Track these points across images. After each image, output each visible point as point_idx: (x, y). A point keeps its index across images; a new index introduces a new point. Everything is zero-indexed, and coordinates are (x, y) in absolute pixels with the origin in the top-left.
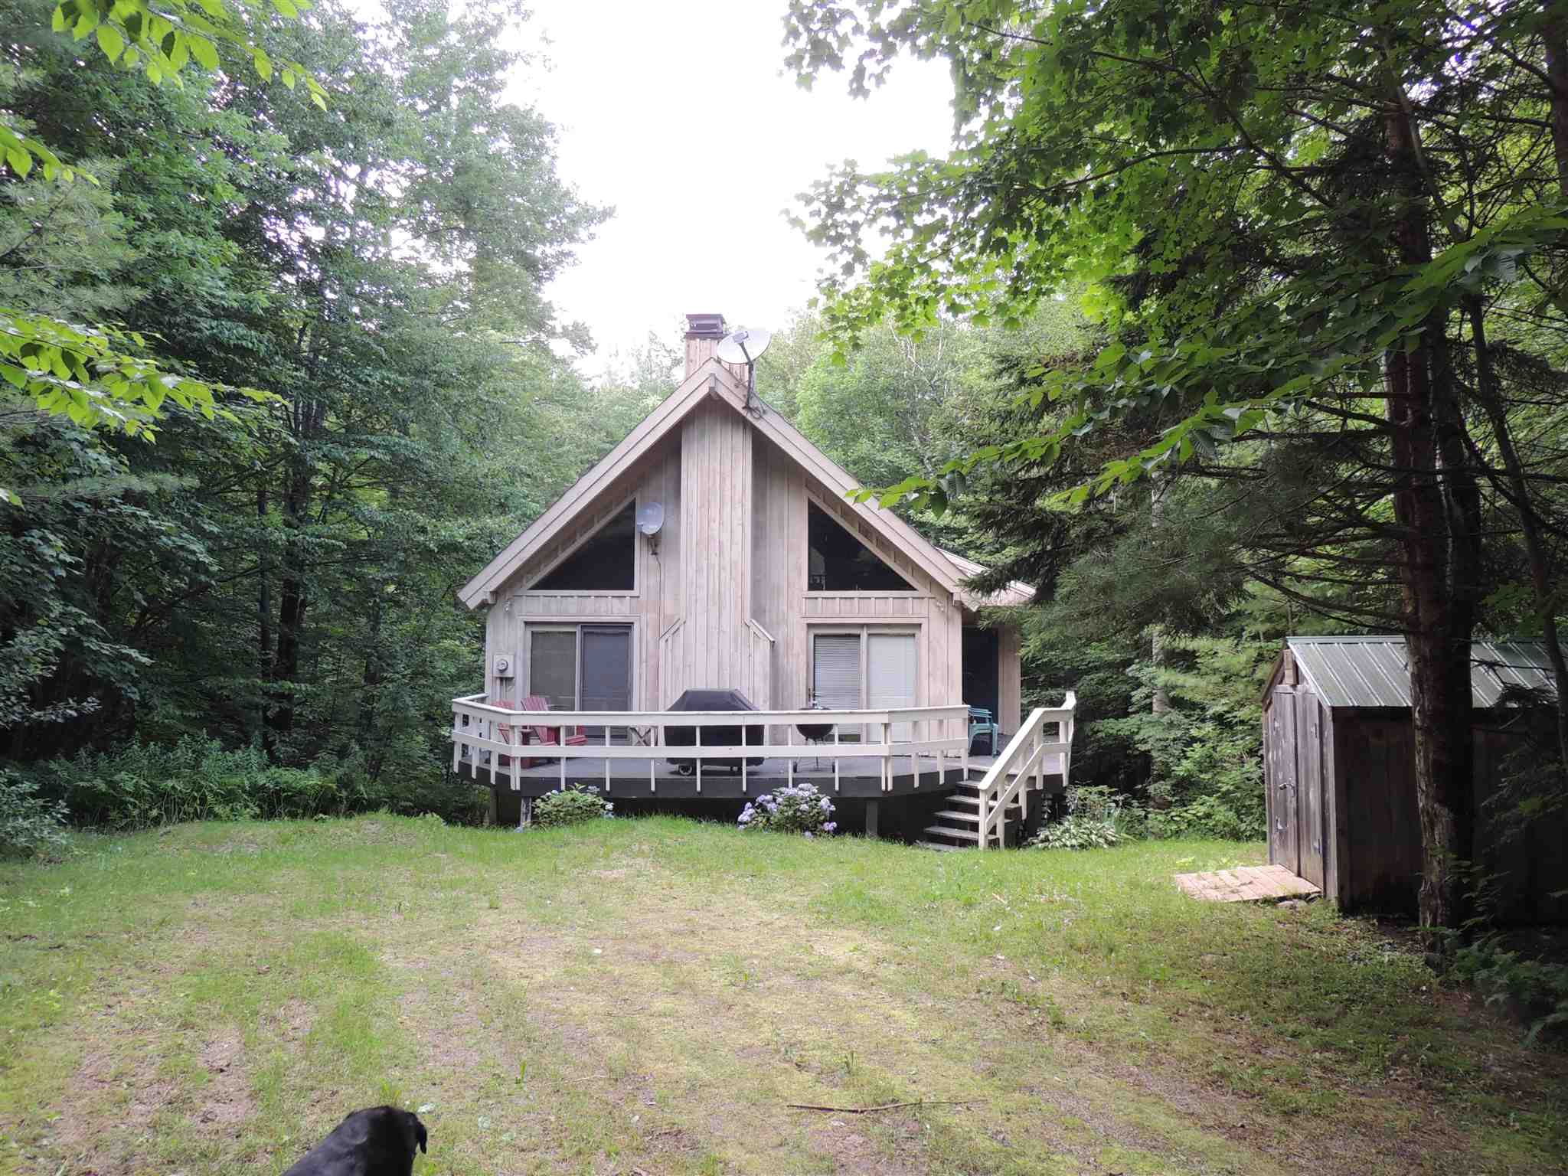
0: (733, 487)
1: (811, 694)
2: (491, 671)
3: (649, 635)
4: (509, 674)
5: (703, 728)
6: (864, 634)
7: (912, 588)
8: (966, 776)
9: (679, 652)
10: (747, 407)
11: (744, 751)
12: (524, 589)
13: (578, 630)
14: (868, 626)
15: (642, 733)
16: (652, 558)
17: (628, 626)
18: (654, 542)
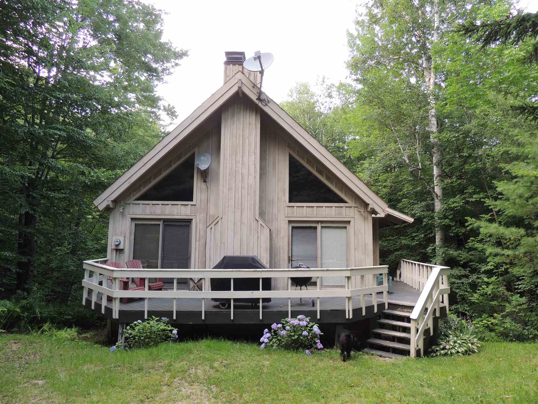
0: (250, 144)
1: (290, 260)
2: (111, 246)
3: (201, 226)
4: (121, 247)
5: (235, 280)
6: (319, 226)
7: (345, 202)
8: (386, 307)
9: (218, 236)
10: (259, 99)
11: (260, 294)
12: (131, 200)
13: (161, 223)
14: (322, 222)
15: (196, 281)
16: (203, 185)
17: (189, 221)
18: (205, 175)
